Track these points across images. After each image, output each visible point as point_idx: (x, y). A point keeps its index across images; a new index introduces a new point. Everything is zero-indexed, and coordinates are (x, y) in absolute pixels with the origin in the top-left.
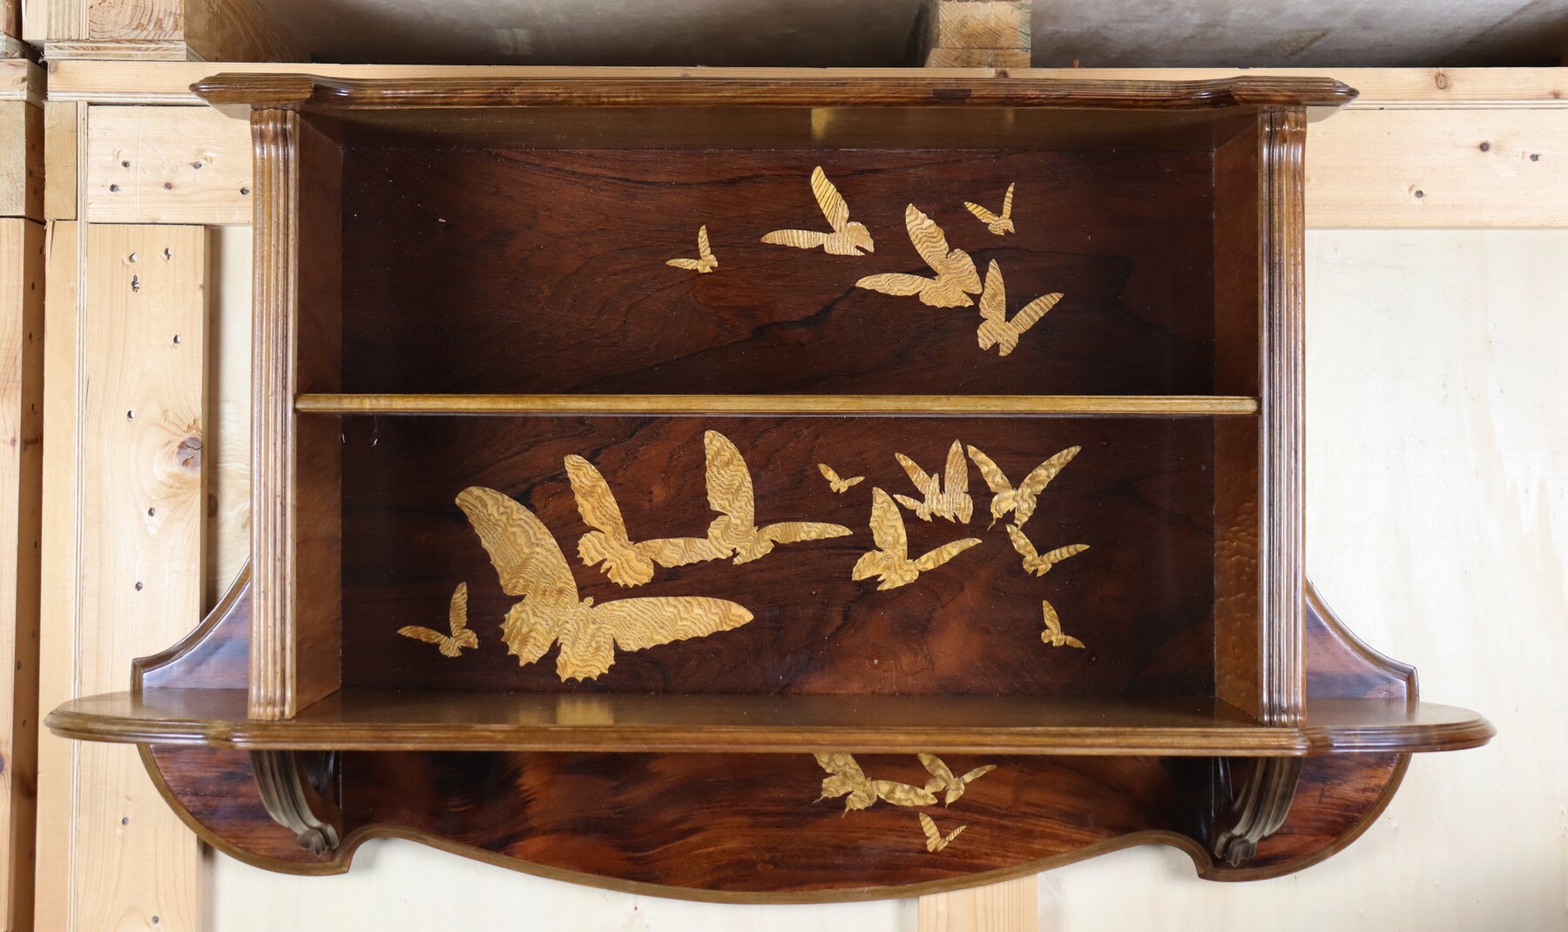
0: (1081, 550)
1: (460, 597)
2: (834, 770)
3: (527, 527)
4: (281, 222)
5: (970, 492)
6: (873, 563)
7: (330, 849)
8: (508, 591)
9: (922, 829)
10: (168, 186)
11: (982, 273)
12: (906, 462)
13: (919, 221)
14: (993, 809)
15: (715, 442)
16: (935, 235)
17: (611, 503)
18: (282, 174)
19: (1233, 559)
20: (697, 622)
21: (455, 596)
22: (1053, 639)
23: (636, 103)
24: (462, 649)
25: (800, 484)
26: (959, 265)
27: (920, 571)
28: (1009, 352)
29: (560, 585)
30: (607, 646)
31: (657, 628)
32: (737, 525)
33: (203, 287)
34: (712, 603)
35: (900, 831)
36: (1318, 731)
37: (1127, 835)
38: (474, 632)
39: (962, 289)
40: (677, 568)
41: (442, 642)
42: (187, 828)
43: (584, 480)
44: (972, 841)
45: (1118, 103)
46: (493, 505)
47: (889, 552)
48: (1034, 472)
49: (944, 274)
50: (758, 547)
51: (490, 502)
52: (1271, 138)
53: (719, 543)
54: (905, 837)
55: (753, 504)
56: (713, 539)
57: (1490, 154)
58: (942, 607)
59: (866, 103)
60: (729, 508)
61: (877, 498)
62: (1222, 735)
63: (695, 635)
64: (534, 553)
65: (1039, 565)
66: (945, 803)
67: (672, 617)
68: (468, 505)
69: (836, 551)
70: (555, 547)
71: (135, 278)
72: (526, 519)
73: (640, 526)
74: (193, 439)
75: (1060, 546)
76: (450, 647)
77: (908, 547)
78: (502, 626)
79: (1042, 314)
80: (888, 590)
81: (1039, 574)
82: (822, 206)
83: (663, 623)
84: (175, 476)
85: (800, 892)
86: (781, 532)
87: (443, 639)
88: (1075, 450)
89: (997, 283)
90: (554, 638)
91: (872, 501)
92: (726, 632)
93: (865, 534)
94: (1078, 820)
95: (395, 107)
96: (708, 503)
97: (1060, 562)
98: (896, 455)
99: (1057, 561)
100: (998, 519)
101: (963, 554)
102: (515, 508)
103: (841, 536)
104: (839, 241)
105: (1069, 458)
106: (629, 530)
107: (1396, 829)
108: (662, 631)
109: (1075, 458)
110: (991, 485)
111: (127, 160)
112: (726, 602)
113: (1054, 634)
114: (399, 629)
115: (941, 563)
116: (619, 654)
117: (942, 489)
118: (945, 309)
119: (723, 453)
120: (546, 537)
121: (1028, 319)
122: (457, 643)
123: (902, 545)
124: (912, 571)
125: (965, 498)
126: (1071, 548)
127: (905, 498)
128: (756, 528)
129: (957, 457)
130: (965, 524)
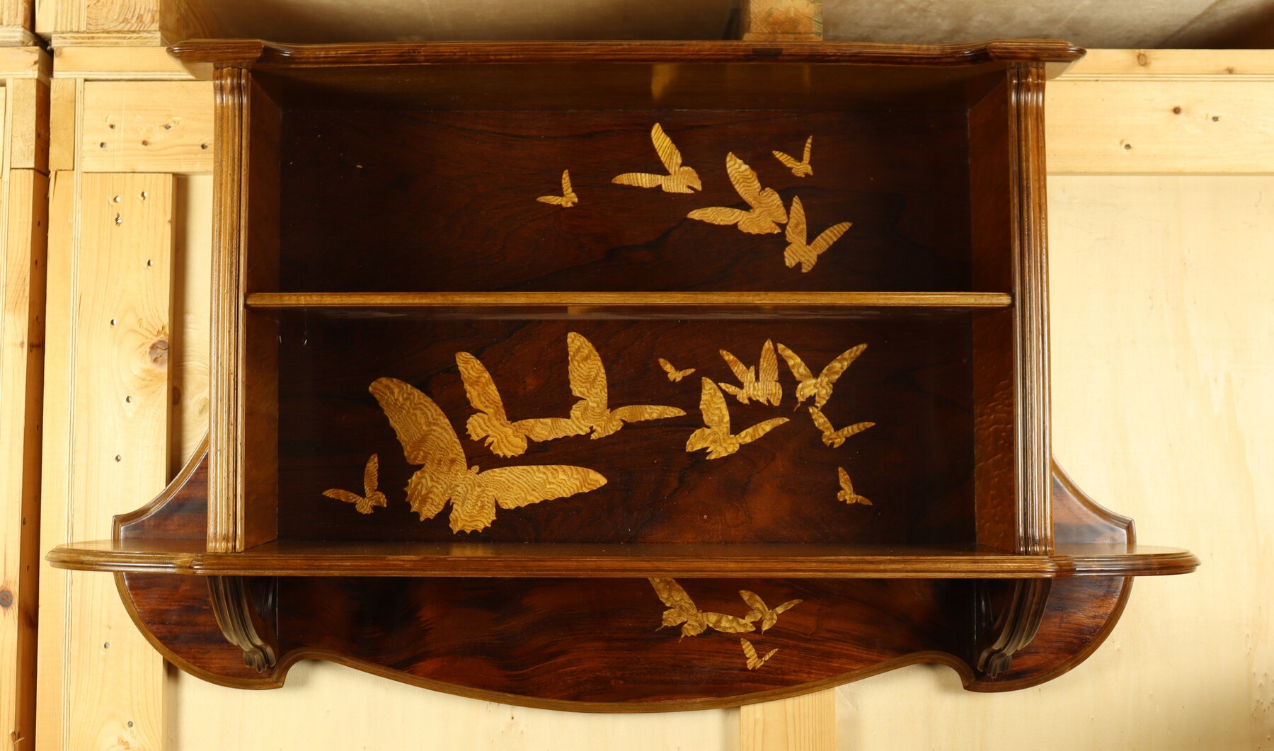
0: (868, 427)
1: (373, 465)
2: (672, 604)
3: (425, 409)
4: (236, 156)
6: (703, 438)
7: (269, 667)
8: (410, 461)
9: (743, 651)
10: (145, 143)
11: (787, 206)
12: (729, 357)
13: (737, 166)
14: (800, 635)
15: (575, 342)
16: (750, 177)
17: (493, 390)
18: (237, 118)
19: (991, 429)
20: (562, 485)
21: (368, 465)
22: (847, 498)
23: (517, 60)
24: (374, 508)
25: (644, 375)
26: (770, 200)
27: (740, 444)
28: (810, 269)
29: (451, 456)
30: (490, 505)
31: (530, 490)
32: (593, 408)
33: (171, 222)
34: (574, 470)
35: (725, 653)
36: (1064, 558)
37: (907, 655)
38: (384, 493)
39: (772, 219)
40: (545, 442)
41: (358, 502)
42: (155, 650)
43: (471, 372)
44: (783, 660)
45: (898, 60)
46: (399, 393)
47: (715, 429)
48: (831, 365)
49: (757, 208)
50: (611, 426)
51: (396, 391)
52: (1018, 89)
53: (579, 422)
54: (729, 658)
55: (606, 390)
56: (574, 419)
57: (1182, 116)
58: (759, 472)
59: (699, 60)
60: (587, 394)
61: (706, 386)
62: (988, 561)
63: (561, 496)
64: (431, 430)
65: (836, 439)
66: (761, 630)
67: (542, 481)
68: (378, 392)
69: (673, 428)
70: (448, 425)
71: (118, 216)
72: (426, 403)
73: (516, 410)
74: (161, 342)
75: (851, 424)
76: (365, 506)
77: (731, 425)
78: (406, 489)
79: (835, 239)
80: (715, 459)
81: (835, 446)
82: (660, 154)
83: (535, 487)
84: (147, 371)
85: (645, 703)
86: (626, 413)
87: (359, 500)
88: (863, 347)
89: (800, 215)
90: (447, 499)
91: (702, 388)
92: (585, 493)
93: (695, 415)
94: (868, 643)
95: (327, 66)
96: (570, 391)
97: (852, 436)
98: (721, 351)
99: (849, 436)
100: (802, 402)
101: (775, 430)
102: (416, 395)
103: (677, 417)
104: (674, 182)
105: (858, 353)
106: (507, 413)
107: (1118, 650)
108: (534, 493)
109: (863, 353)
110: (796, 375)
111: (113, 123)
112: (585, 469)
113: (847, 494)
114: (324, 491)
115: (757, 437)
116: (500, 511)
117: (757, 379)
118: (758, 235)
119: (582, 350)
120: (441, 418)
121: (825, 243)
122: (370, 503)
123: (726, 423)
124: (733, 444)
125: (776, 386)
126: (861, 425)
127: (728, 385)
128: (609, 410)
129: (769, 352)
130: (776, 406)
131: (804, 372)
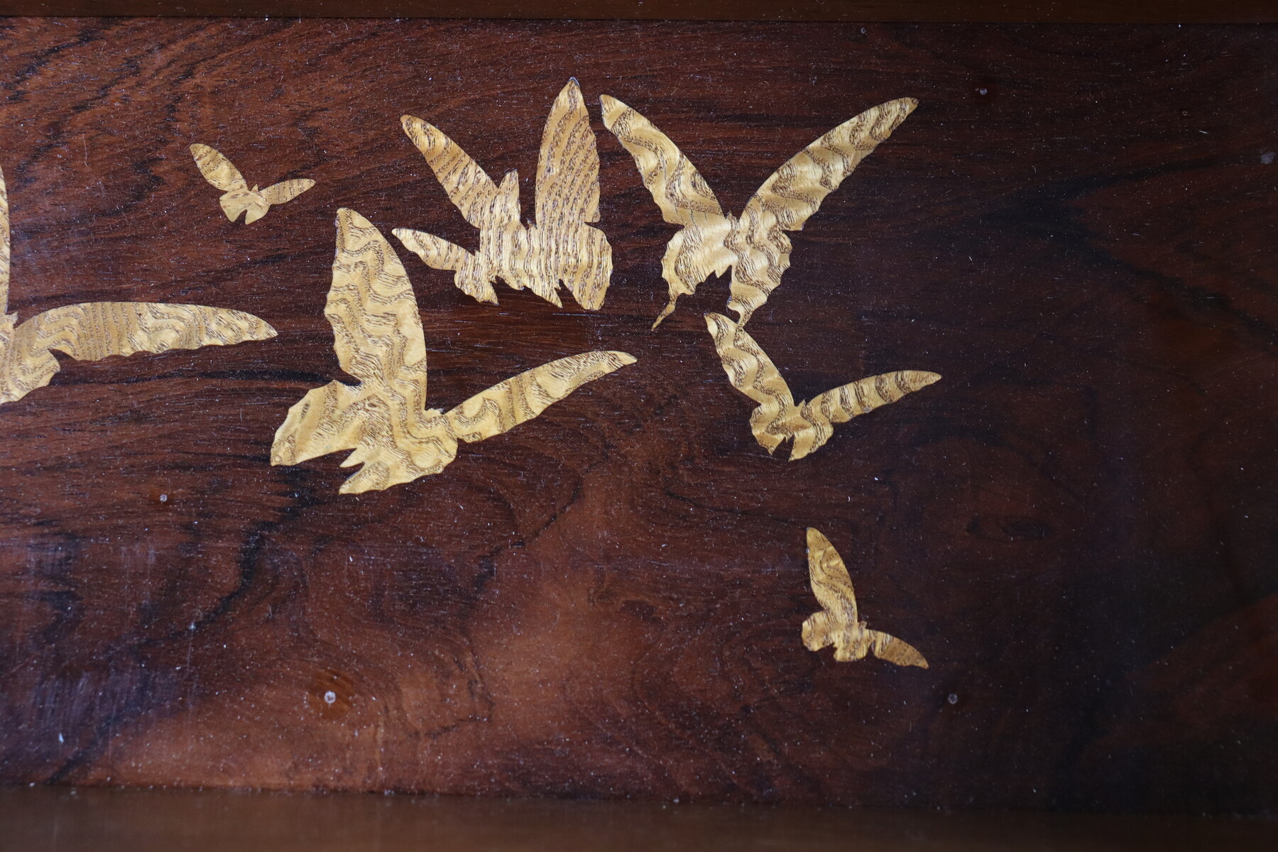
0: (917, 387)
5: (605, 223)
6: (331, 419)
12: (430, 139)
22: (837, 639)
25: (138, 198)
27: (460, 442)
47: (373, 386)
48: (785, 170)
50: (18, 370)
55: (6, 252)
58: (522, 543)
61: (347, 236)
65: (799, 427)
69: (231, 384)
75: (855, 375)
77: (430, 373)
80: (369, 493)
81: (797, 454)
86: (72, 327)
88: (898, 110)
91: (332, 248)
93: (308, 338)
97: (856, 419)
98: (404, 119)
99: (847, 418)
100: (682, 299)
101: (584, 393)
103: (246, 343)
105: (885, 129)
109: (900, 131)
110: (661, 200)
113: (839, 626)
115: (521, 419)
117: (528, 216)
123: (414, 369)
124: (437, 441)
125: (591, 241)
126: (890, 381)
127: (425, 237)
128: (14, 317)
129: (570, 127)
130: (590, 312)
131: (690, 193)
